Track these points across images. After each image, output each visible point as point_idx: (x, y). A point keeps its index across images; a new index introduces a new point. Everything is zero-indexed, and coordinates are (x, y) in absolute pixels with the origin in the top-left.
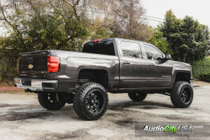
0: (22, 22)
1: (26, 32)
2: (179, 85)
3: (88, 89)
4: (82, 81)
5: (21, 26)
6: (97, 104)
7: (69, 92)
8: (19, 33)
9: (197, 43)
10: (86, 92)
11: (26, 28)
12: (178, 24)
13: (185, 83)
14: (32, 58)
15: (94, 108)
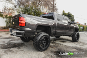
2: (76, 33)
3: (41, 36)
4: (38, 31)
6: (45, 43)
7: (31, 37)
13: (78, 33)
15: (43, 45)
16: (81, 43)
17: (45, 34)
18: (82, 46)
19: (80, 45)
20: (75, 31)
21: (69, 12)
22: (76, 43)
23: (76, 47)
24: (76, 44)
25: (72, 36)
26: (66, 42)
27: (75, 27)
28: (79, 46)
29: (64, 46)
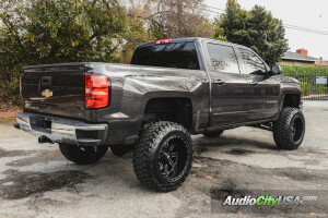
0: (17, 10)
1: (24, 26)
5: (16, 16)
6: (174, 159)
7: (126, 143)
8: (12, 28)
9: (270, 45)
10: (158, 141)
11: (23, 19)
12: (244, 17)
13: (296, 111)
14: (49, 78)
15: (170, 167)
16: (311, 151)
17: (173, 129)
18: (316, 162)
19: (308, 162)
20: (284, 106)
21: (256, 7)
22: (291, 154)
23: (289, 168)
24: (292, 156)
25: (275, 125)
26: (250, 152)
27: (282, 86)
28: (302, 166)
29: (242, 168)
